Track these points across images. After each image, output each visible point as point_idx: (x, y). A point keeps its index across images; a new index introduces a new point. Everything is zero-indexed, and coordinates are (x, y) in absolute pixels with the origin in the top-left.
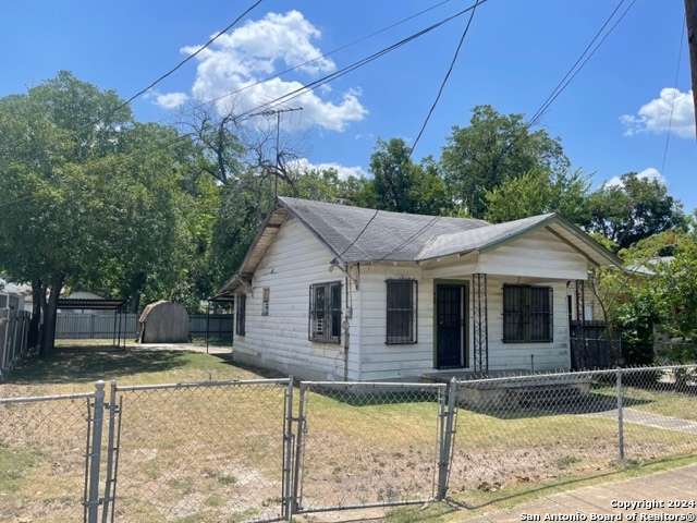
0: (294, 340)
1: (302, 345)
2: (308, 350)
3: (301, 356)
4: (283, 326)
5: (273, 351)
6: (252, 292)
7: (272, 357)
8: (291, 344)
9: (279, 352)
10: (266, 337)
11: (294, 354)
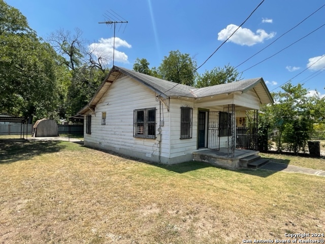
0: (123, 137)
1: (128, 139)
2: (133, 141)
3: (128, 144)
4: (115, 130)
5: (109, 141)
6: (95, 114)
7: (108, 144)
8: (121, 138)
9: (112, 142)
10: (104, 135)
11: (123, 143)
